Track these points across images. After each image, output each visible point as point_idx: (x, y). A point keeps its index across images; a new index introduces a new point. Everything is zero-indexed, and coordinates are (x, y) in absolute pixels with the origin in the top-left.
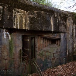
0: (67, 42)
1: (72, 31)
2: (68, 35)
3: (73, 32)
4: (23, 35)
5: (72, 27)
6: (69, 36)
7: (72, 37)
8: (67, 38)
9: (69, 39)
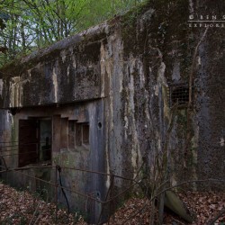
0: (104, 139)
1: (121, 88)
2: (107, 107)
3: (124, 94)
4: (22, 118)
5: (121, 74)
6: (112, 111)
7: (123, 116)
8: (105, 123)
9: (112, 125)
